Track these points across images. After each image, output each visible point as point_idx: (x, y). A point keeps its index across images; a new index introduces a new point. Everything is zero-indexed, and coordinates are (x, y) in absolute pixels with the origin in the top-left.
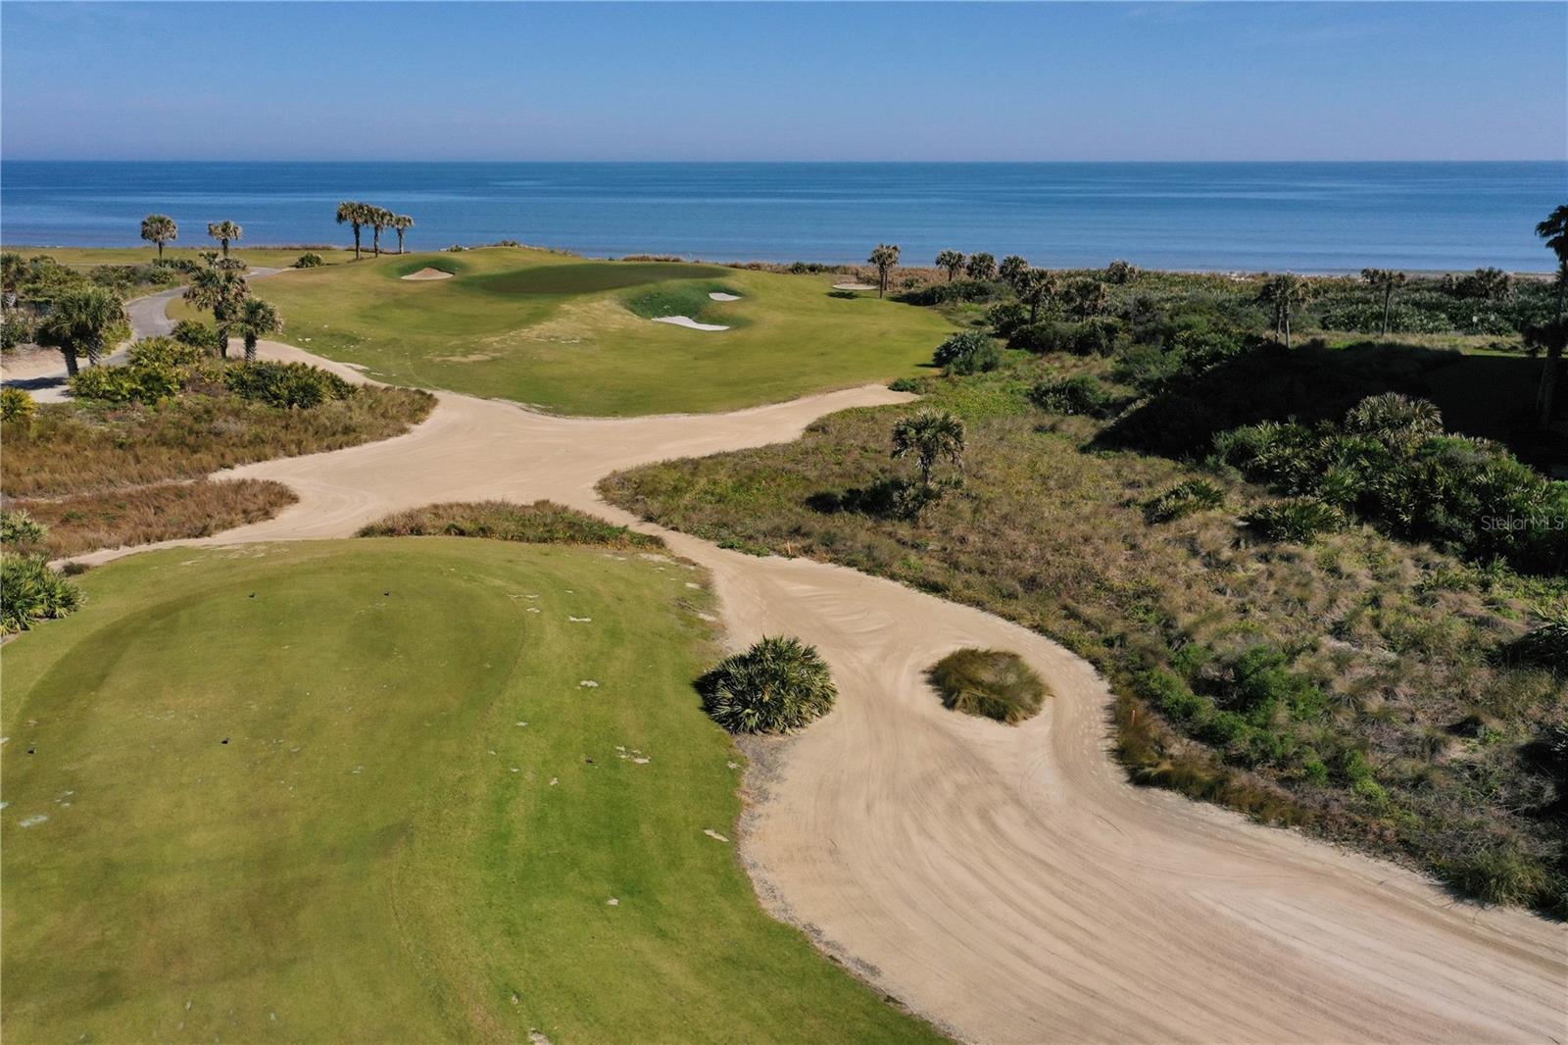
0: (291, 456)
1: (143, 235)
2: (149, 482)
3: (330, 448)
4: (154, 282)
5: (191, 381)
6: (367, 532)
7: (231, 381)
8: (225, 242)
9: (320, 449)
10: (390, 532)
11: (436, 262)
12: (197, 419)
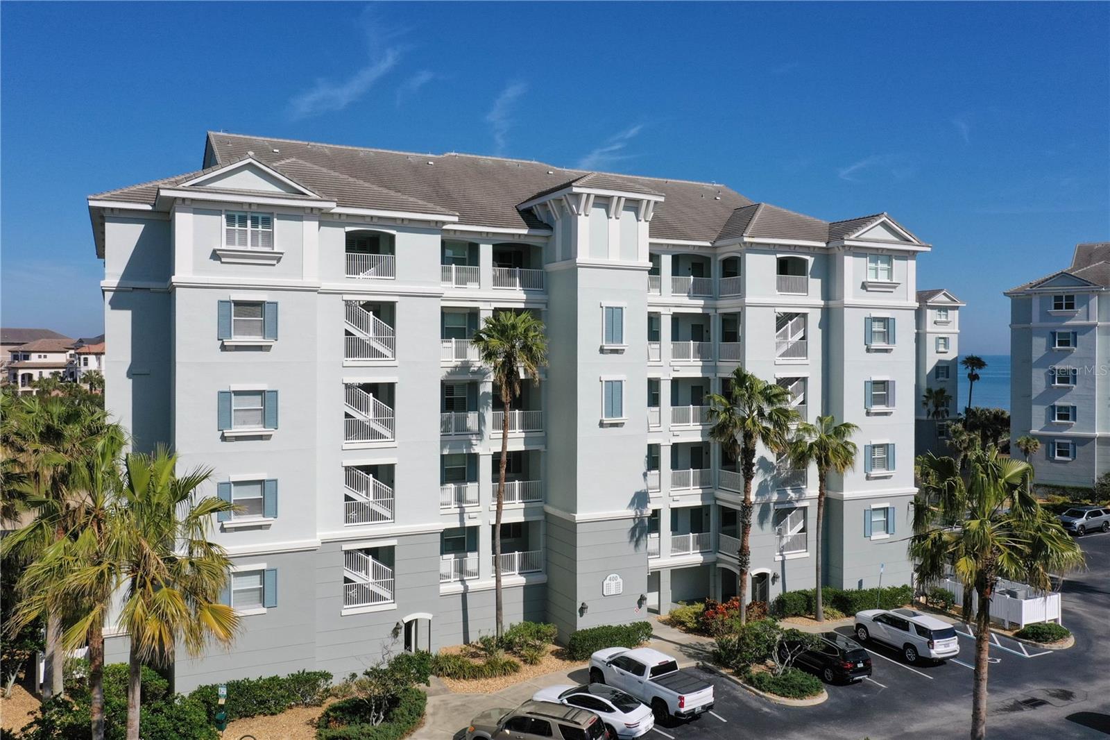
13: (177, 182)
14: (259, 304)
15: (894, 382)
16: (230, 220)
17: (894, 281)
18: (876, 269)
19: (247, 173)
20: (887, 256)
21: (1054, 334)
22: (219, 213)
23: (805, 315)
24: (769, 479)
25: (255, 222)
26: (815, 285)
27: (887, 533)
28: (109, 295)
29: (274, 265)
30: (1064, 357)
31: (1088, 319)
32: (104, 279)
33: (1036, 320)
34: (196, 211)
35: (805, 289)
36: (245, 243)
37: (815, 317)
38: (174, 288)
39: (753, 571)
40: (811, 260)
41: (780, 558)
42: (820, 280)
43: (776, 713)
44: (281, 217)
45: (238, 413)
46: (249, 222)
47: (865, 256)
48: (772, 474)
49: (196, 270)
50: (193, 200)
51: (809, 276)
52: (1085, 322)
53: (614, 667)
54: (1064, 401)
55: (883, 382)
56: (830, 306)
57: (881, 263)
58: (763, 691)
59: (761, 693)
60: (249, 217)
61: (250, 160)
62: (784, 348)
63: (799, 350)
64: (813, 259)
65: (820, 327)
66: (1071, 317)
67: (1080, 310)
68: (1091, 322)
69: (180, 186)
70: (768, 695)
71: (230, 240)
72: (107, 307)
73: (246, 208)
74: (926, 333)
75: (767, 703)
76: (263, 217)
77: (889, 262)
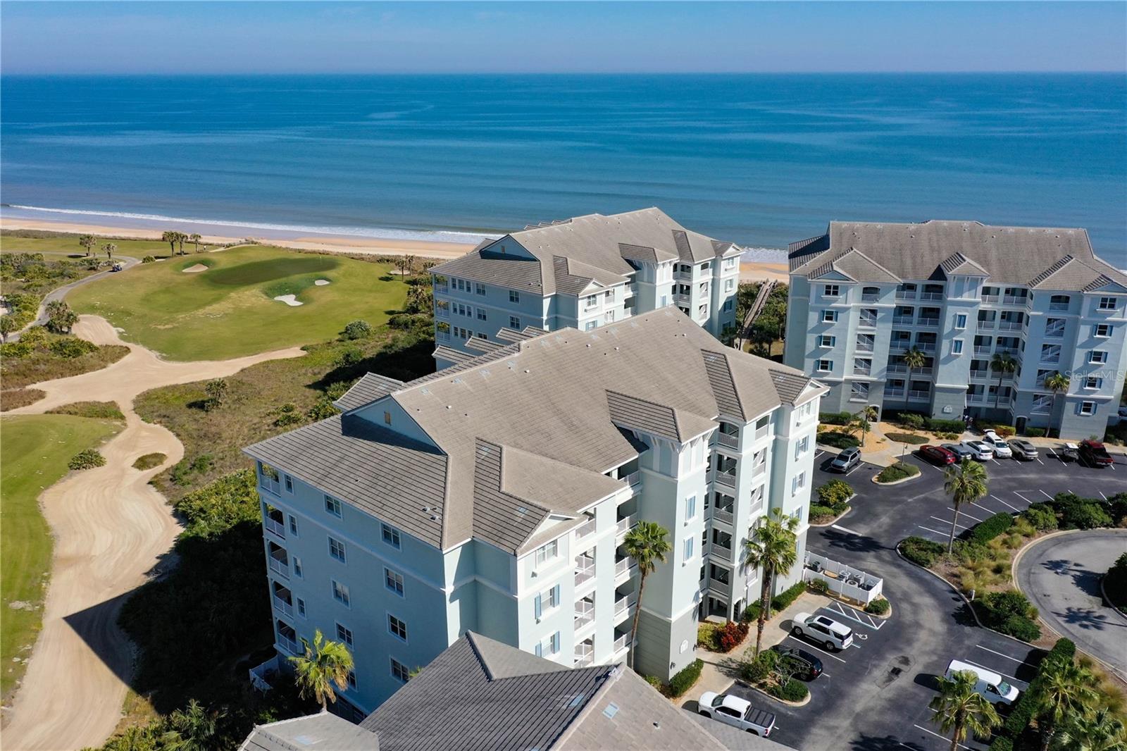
0: (58, 378)
1: (80, 244)
2: (6, 389)
3: (73, 375)
4: (70, 277)
5: (37, 347)
6: (46, 413)
7: (52, 347)
8: (109, 254)
9: (70, 376)
10: (51, 412)
11: (203, 261)
12: (34, 363)
21: (823, 312)
23: (766, 448)
30: (828, 328)
31: (846, 303)
33: (812, 302)
35: (767, 432)
39: (734, 602)
40: (771, 415)
41: (746, 588)
43: (796, 715)
52: (844, 305)
53: (719, 712)
54: (826, 357)
56: (778, 438)
58: (782, 699)
59: (781, 701)
66: (835, 301)
67: (841, 297)
68: (847, 305)
70: (785, 702)
74: (720, 279)
75: (787, 707)
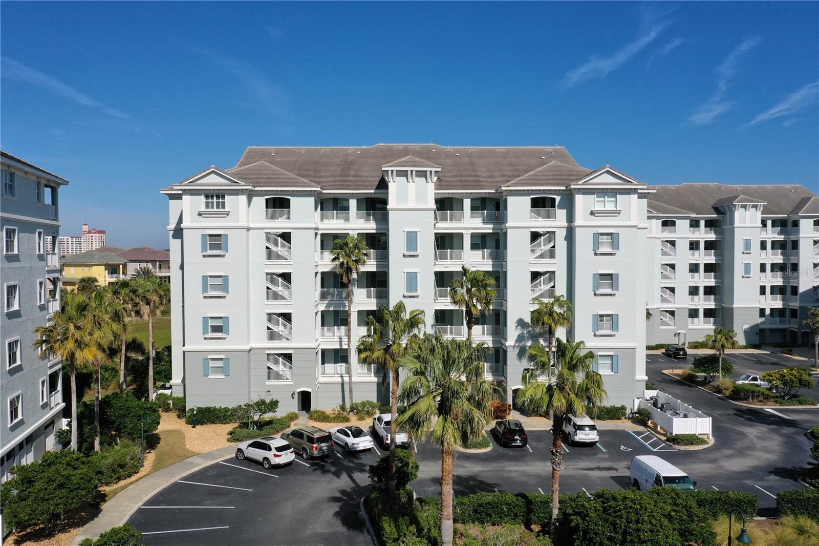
13: (182, 183)
14: (220, 235)
15: (618, 274)
16: (207, 197)
17: (618, 209)
18: (604, 202)
19: (213, 175)
20: (613, 193)
22: (200, 194)
23: (554, 233)
24: (526, 332)
25: (218, 197)
26: (561, 214)
27: (612, 371)
28: (171, 233)
29: (226, 217)
32: (169, 225)
34: (191, 194)
35: (553, 216)
36: (213, 207)
37: (561, 234)
38: (182, 229)
39: (513, 387)
40: (558, 199)
42: (565, 210)
44: (228, 194)
45: (211, 286)
46: (215, 198)
47: (593, 194)
48: (528, 330)
49: (192, 221)
50: (189, 190)
51: (557, 208)
55: (611, 275)
56: (572, 226)
57: (608, 197)
60: (215, 195)
61: (213, 169)
62: (538, 253)
63: (550, 254)
64: (560, 197)
65: (565, 240)
69: (183, 184)
71: (207, 207)
72: (171, 238)
73: (212, 191)
76: (221, 195)
77: (615, 197)
